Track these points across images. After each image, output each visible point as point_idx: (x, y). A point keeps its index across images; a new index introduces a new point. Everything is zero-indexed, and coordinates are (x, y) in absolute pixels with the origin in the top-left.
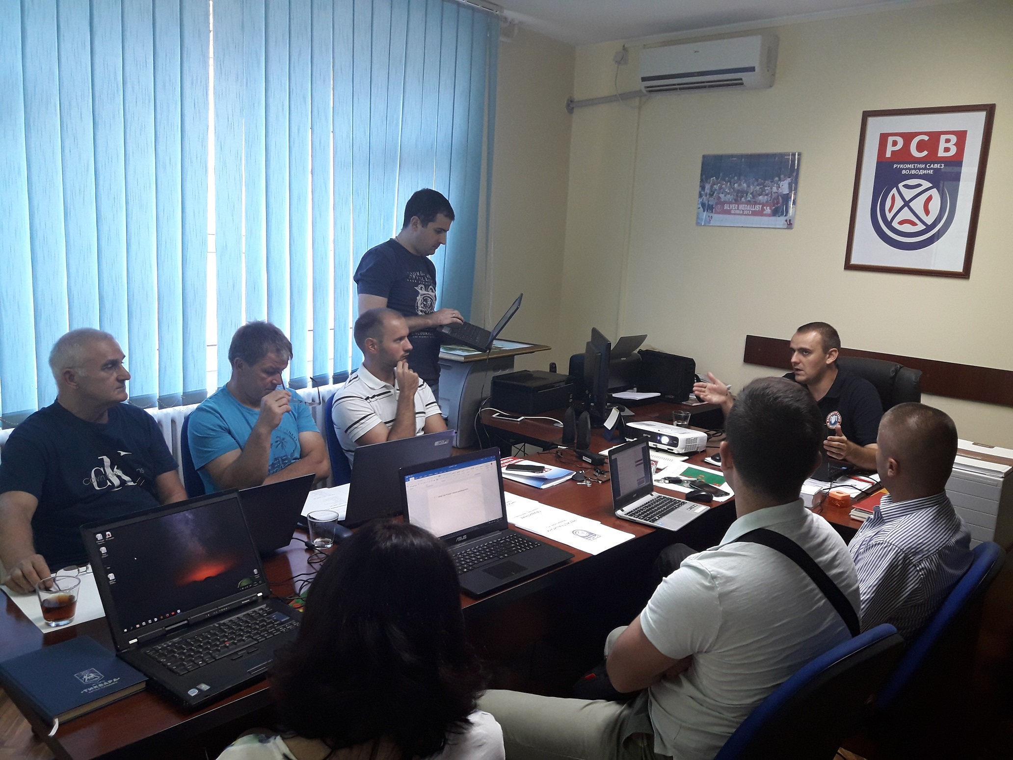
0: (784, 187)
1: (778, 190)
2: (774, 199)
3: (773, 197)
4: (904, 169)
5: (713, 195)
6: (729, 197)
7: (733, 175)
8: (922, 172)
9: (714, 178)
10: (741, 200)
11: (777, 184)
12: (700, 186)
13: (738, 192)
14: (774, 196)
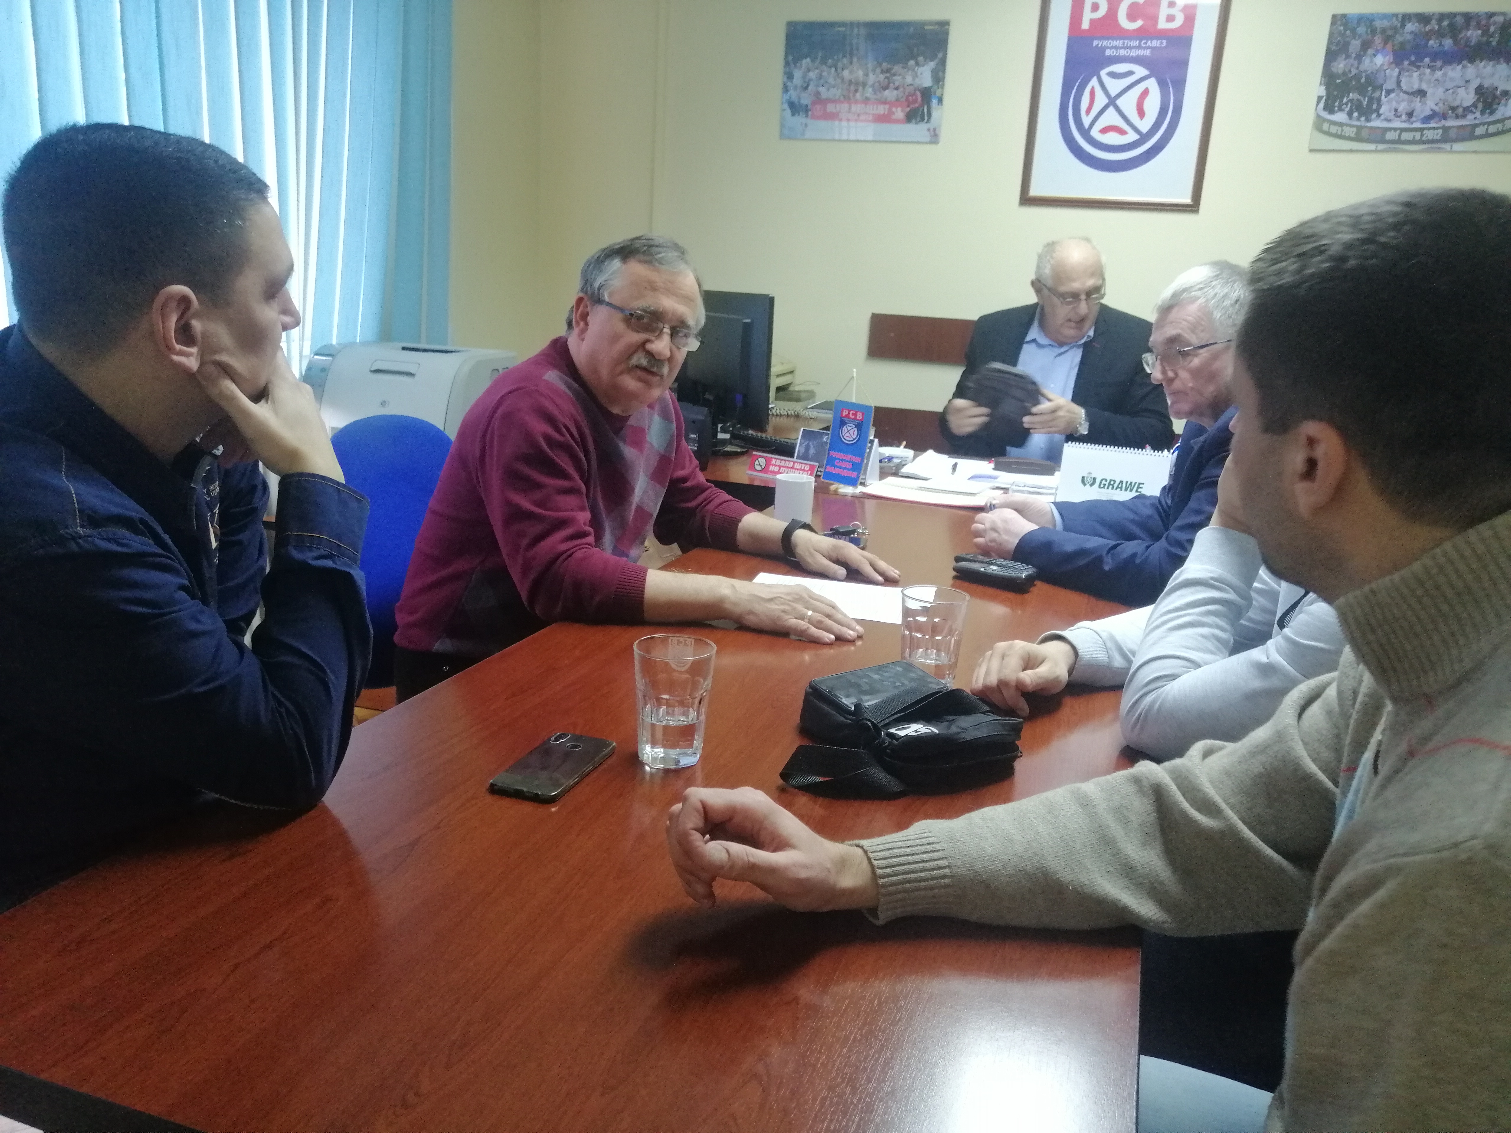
0: (924, 76)
1: (914, 79)
2: (910, 95)
3: (907, 93)
4: (1108, 48)
5: (806, 88)
6: (835, 93)
7: (841, 56)
8: (1134, 53)
9: (808, 60)
10: (854, 96)
11: (913, 70)
12: (785, 73)
13: (850, 82)
14: (909, 90)
